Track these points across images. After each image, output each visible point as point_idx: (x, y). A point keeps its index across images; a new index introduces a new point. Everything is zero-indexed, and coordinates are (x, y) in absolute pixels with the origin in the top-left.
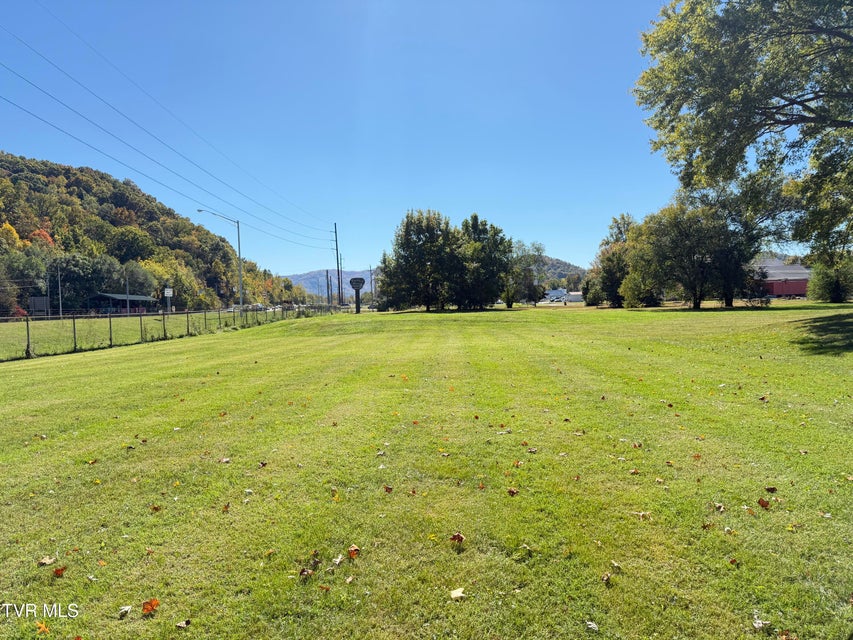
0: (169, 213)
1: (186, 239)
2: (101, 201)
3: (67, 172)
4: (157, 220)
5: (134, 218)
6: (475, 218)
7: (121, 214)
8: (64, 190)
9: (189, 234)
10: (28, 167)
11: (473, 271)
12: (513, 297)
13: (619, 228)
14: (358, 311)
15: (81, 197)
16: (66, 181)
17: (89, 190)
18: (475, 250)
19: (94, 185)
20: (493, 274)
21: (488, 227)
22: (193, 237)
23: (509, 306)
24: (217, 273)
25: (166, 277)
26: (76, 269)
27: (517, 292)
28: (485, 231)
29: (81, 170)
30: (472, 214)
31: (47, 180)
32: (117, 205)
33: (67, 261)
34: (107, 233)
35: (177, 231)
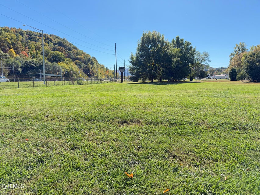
0: (76, 49)
1: (79, 57)
2: (54, 44)
3: (45, 36)
4: (71, 50)
5: (64, 50)
6: (178, 38)
7: (60, 48)
8: (44, 41)
9: (81, 55)
10: (34, 34)
11: (176, 62)
12: (193, 76)
13: (239, 48)
14: (122, 81)
15: (48, 43)
16: (45, 38)
17: (51, 41)
18: (177, 51)
19: (53, 39)
20: (186, 65)
21: (184, 42)
22: (82, 56)
23: (191, 80)
24: (89, 68)
25: (68, 68)
26: (33, 65)
27: (195, 74)
28: (182, 44)
29: (51, 35)
30: (177, 36)
31: (39, 38)
32: (59, 45)
33: (30, 62)
34: (49, 53)
35: (77, 54)
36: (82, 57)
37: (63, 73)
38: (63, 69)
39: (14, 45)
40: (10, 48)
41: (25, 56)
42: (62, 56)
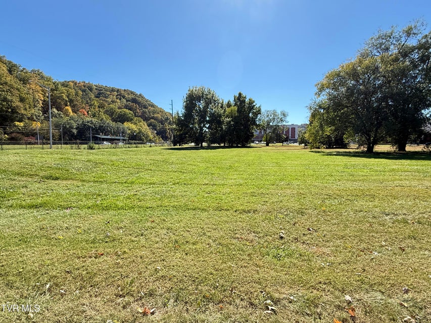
0: (153, 106)
1: (156, 115)
2: (127, 101)
3: (118, 91)
4: (147, 108)
6: (240, 94)
7: (133, 106)
8: (115, 97)
9: (158, 113)
10: (105, 89)
12: (269, 140)
15: (120, 99)
16: (117, 94)
17: (124, 97)
19: (126, 95)
21: (247, 100)
25: (135, 129)
26: (91, 125)
27: (271, 137)
28: (244, 101)
29: (125, 90)
31: (110, 93)
32: (132, 102)
33: (88, 122)
34: (115, 111)
35: (154, 112)
36: (159, 116)
37: (129, 134)
38: (129, 130)
39: (73, 102)
40: (66, 105)
41: (84, 115)
42: (130, 115)
